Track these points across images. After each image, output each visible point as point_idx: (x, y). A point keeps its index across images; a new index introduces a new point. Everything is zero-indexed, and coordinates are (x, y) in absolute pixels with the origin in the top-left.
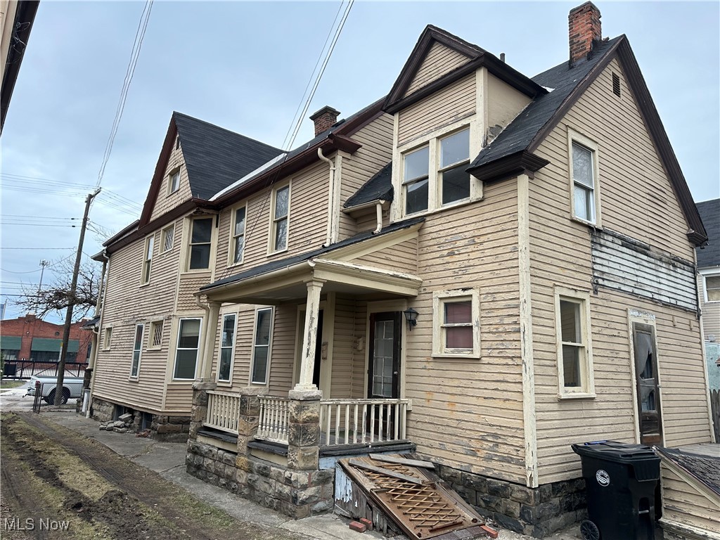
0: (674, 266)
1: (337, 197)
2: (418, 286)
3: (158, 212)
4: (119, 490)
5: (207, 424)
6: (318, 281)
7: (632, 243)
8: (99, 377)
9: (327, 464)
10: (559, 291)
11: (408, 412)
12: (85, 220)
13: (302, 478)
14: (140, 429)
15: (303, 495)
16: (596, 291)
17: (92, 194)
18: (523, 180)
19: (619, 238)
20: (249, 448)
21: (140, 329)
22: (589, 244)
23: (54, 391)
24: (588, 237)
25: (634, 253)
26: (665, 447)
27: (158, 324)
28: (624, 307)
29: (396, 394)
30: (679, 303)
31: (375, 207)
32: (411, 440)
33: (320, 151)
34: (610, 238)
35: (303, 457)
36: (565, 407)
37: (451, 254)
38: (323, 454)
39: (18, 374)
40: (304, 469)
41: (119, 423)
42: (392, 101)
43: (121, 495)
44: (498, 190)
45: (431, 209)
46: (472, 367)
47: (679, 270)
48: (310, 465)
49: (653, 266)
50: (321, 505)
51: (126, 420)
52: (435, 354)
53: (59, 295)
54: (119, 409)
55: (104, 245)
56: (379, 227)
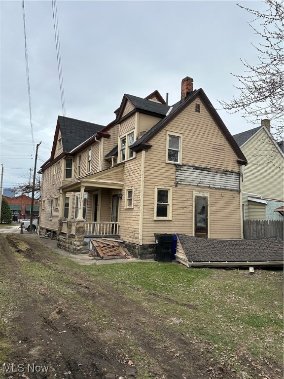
0: (225, 174)
1: (102, 154)
2: (122, 186)
3: (56, 156)
4: (31, 248)
5: (62, 232)
6: (83, 186)
7: (200, 168)
8: (42, 219)
9: (86, 240)
10: (156, 187)
11: (119, 226)
12: (37, 155)
13: (78, 243)
14: (53, 237)
15: (78, 248)
16: (176, 186)
17: (39, 144)
18: (143, 152)
19: (192, 166)
20: (69, 237)
21: (52, 200)
22: (175, 170)
23: (29, 226)
24: (175, 168)
25: (200, 171)
26: (209, 238)
27: (57, 199)
28: (192, 190)
29: (117, 221)
30: (226, 188)
31: (111, 158)
32: (120, 234)
33: (95, 138)
34: (187, 167)
35: (78, 238)
36: (156, 223)
37: (130, 175)
38: (85, 237)
39: (19, 220)
40: (79, 241)
41: (46, 235)
42: (118, 120)
43: (31, 249)
44: (138, 155)
45: (126, 160)
46: (132, 211)
47: (229, 175)
48: (80, 240)
49: (212, 175)
50: (84, 251)
51: (49, 235)
52: (125, 208)
53: (27, 187)
54: (48, 231)
55: (41, 168)
56: (113, 165)
